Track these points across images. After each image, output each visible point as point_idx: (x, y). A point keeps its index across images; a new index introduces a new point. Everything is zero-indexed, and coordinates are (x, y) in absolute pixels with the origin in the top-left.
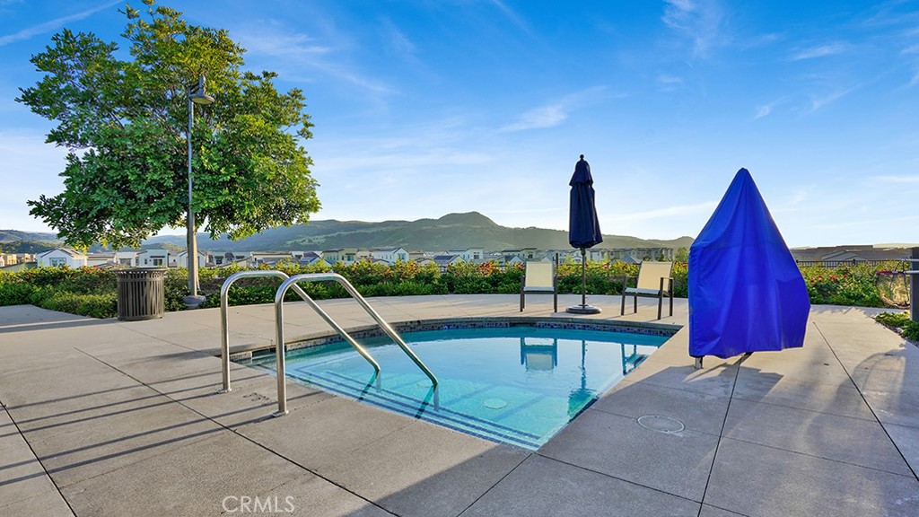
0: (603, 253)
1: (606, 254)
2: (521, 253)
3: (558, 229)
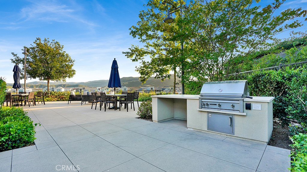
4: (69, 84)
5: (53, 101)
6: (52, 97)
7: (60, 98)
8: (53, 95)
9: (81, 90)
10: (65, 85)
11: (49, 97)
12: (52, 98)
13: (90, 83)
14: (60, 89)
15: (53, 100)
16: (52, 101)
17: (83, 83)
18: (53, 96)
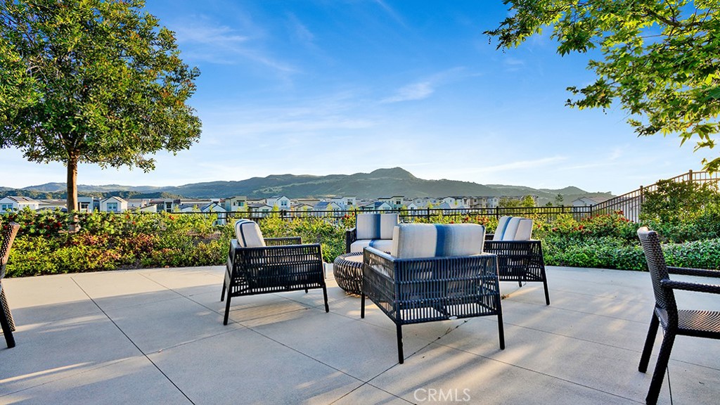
0: (465, 201)
1: (468, 201)
2: (391, 200)
3: (464, 181)
4: (138, 191)
5: (97, 269)
6: (88, 243)
7: (132, 248)
8: (93, 232)
9: (169, 205)
10: (128, 192)
11: (74, 244)
12: (90, 253)
13: (191, 188)
14: (117, 201)
15: (93, 265)
16: (90, 270)
17: (173, 188)
18: (95, 238)
